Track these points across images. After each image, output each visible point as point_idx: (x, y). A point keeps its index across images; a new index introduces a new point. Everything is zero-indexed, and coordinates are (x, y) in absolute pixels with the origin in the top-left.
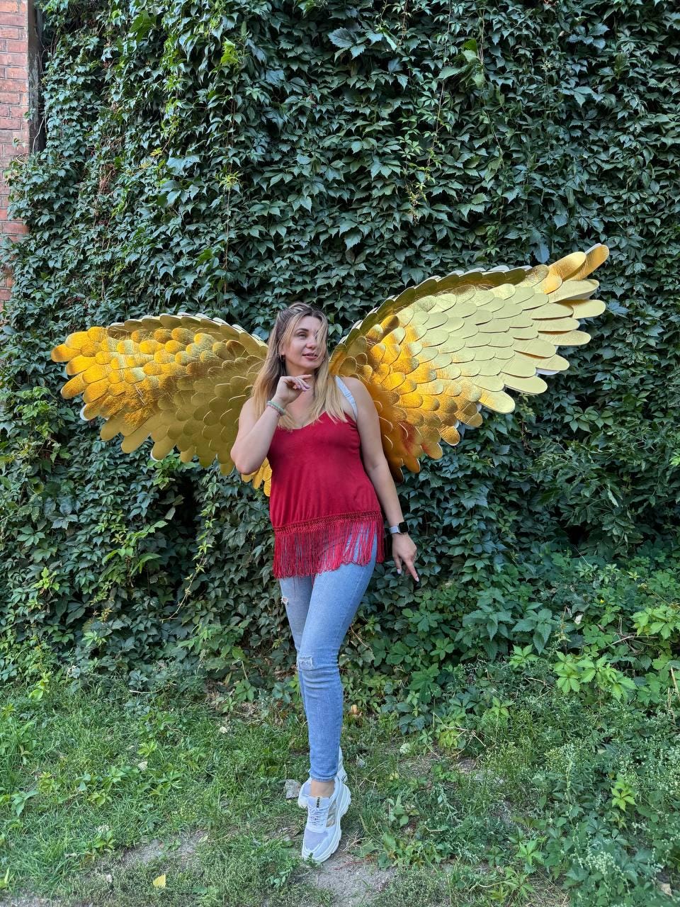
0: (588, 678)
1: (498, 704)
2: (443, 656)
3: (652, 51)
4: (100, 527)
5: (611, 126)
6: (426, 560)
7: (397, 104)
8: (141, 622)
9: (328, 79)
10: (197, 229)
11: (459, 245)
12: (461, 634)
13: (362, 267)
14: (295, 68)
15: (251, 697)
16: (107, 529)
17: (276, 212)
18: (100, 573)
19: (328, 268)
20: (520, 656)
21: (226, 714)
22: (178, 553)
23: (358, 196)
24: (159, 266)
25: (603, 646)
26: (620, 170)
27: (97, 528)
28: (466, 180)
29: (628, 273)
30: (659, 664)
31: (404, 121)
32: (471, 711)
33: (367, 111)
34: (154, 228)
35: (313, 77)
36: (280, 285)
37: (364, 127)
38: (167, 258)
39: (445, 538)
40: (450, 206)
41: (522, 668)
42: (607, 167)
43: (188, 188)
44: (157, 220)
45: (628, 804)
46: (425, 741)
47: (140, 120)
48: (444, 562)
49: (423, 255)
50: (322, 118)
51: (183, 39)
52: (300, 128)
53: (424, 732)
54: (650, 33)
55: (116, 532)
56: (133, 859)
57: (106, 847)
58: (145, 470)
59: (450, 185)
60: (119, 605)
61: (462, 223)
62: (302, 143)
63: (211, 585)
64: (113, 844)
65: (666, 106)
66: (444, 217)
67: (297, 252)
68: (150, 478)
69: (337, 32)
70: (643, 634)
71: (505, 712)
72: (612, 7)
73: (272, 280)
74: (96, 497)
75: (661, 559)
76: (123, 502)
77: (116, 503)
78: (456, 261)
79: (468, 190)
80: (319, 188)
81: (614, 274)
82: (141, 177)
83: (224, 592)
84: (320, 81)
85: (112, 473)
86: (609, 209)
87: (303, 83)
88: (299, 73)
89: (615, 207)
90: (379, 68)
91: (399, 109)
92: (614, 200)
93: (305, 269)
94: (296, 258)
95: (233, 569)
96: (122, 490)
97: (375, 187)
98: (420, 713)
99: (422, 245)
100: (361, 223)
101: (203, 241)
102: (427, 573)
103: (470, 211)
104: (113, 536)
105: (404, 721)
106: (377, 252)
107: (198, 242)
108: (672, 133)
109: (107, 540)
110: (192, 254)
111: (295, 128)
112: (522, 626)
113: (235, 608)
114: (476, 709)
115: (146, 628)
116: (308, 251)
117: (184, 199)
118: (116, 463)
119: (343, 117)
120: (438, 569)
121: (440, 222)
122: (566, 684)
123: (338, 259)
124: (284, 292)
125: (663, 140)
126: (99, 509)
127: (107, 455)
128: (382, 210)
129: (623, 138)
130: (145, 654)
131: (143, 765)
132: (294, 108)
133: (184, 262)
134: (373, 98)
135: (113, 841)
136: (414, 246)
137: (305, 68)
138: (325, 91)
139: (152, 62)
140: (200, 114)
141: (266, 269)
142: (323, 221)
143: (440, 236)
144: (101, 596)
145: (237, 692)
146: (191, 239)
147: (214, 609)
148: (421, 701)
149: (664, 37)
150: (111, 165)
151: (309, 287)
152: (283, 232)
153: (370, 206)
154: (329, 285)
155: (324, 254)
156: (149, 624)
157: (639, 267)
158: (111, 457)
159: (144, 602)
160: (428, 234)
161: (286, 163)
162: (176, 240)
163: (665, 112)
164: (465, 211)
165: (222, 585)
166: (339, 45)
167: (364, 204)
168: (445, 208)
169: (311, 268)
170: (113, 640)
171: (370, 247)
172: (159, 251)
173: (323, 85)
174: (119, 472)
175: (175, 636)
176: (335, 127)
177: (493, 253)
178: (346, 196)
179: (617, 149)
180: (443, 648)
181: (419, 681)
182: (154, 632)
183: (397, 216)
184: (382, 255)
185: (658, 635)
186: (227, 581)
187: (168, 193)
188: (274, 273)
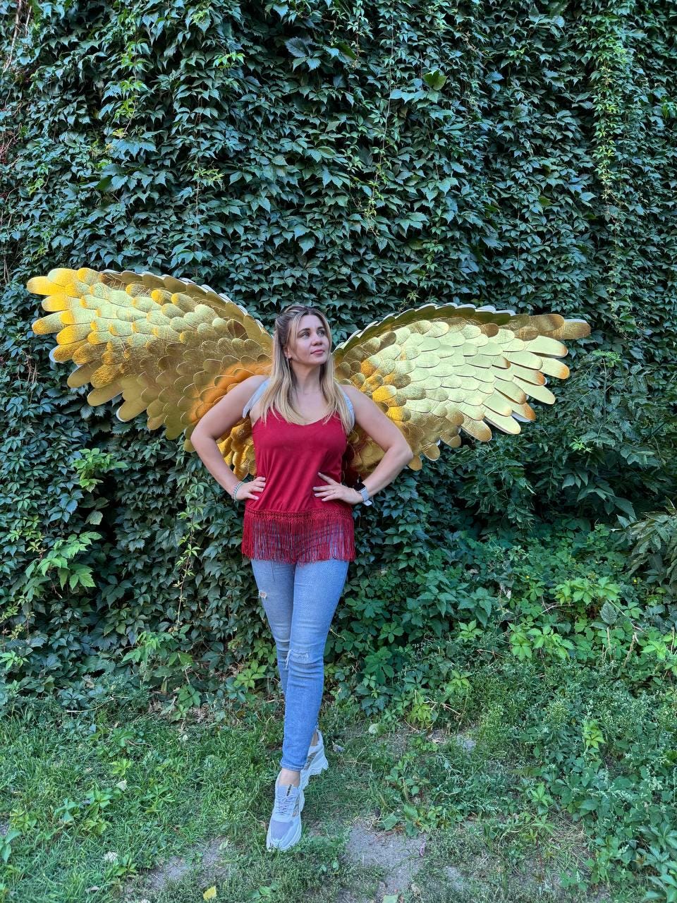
0: (539, 645)
1: (458, 676)
2: (391, 639)
3: (536, 101)
4: (14, 535)
5: (505, 162)
6: (362, 550)
7: (343, 118)
8: (62, 636)
9: (279, 83)
10: (147, 218)
11: (396, 257)
12: (407, 617)
13: (316, 272)
14: (252, 68)
15: (198, 702)
16: (22, 538)
17: (236, 211)
18: (10, 587)
19: (281, 268)
20: (467, 631)
21: (180, 721)
22: (96, 560)
23: (308, 201)
24: (103, 253)
25: (536, 616)
26: (516, 201)
27: (9, 536)
28: (404, 195)
29: (524, 292)
30: (580, 626)
31: (348, 135)
32: (425, 686)
33: (318, 122)
34: (85, 210)
35: (264, 78)
36: (239, 282)
37: (316, 136)
38: (111, 246)
39: (378, 529)
40: (388, 219)
41: (471, 641)
42: (505, 195)
43: (131, 174)
44: (89, 203)
45: (600, 744)
46: (390, 719)
47: (56, 91)
48: (377, 551)
49: (367, 264)
50: (274, 121)
51: (147, 20)
52: (254, 128)
53: (386, 711)
54: (534, 86)
55: (32, 540)
56: (160, 881)
57: (127, 873)
58: (65, 471)
59: (391, 200)
60: (32, 622)
61: (399, 236)
62: (256, 143)
63: (138, 591)
64: (136, 868)
65: (549, 151)
66: (384, 228)
67: (252, 251)
68: (69, 479)
69: (293, 40)
70: (566, 603)
71: (466, 682)
72: (507, 58)
73: (232, 276)
74: (9, 501)
75: (548, 539)
76: (41, 506)
77: (33, 508)
78: (395, 271)
79: (406, 206)
80: (275, 191)
81: (509, 293)
82: (63, 154)
83: (152, 597)
84: (271, 84)
85: (28, 475)
86: (507, 234)
87: (257, 82)
88: (255, 74)
89: (513, 234)
90: (326, 81)
91: (344, 124)
92: (509, 228)
93: (259, 267)
94: (253, 257)
95: (164, 573)
96: (39, 493)
97: (326, 195)
98: (378, 694)
99: (365, 253)
100: (311, 228)
101: (154, 232)
102: (363, 562)
103: (410, 226)
104: (28, 545)
105: (366, 704)
106: (329, 257)
107: (146, 232)
108: (556, 174)
109: (22, 549)
110: (141, 245)
111: (248, 126)
112: (464, 604)
113: (162, 614)
114: (431, 684)
115: (68, 642)
116: (262, 250)
117: (132, 185)
118: (33, 465)
119: (292, 122)
120: (372, 559)
121: (382, 234)
122: (521, 651)
123: (291, 260)
124: (244, 289)
125: (549, 181)
126: (10, 515)
127: (22, 455)
128: (332, 217)
129: (518, 175)
130: (69, 671)
131: (122, 785)
132: (251, 107)
133: (129, 251)
134: (323, 109)
135: (134, 865)
136: (358, 254)
137: (259, 69)
138: (279, 94)
139: (80, 32)
140: (161, 99)
141: (222, 264)
142: (277, 222)
143: (382, 246)
144: (12, 611)
145: (181, 699)
146: (137, 227)
147: (143, 617)
148: (378, 682)
149: (543, 92)
150: (11, 133)
151: (266, 286)
152: (240, 230)
153: (321, 213)
154: (285, 286)
155: (277, 255)
156: (71, 638)
157: (531, 288)
158: (26, 457)
159: (65, 614)
160: (370, 244)
161: (240, 161)
162: (118, 228)
163: (547, 156)
164: (405, 225)
165: (150, 589)
166: (295, 52)
167: (314, 209)
168: (385, 220)
169: (266, 268)
170: (34, 658)
171: (321, 251)
172: (99, 237)
173: (275, 88)
174: (36, 473)
175: (97, 649)
176: (287, 132)
177: (433, 268)
178: (296, 201)
179: (512, 183)
180: (390, 631)
181: (372, 665)
182: (76, 647)
183: (346, 224)
184: (332, 260)
185: (582, 601)
186: (155, 587)
187: (110, 177)
188: (232, 269)
